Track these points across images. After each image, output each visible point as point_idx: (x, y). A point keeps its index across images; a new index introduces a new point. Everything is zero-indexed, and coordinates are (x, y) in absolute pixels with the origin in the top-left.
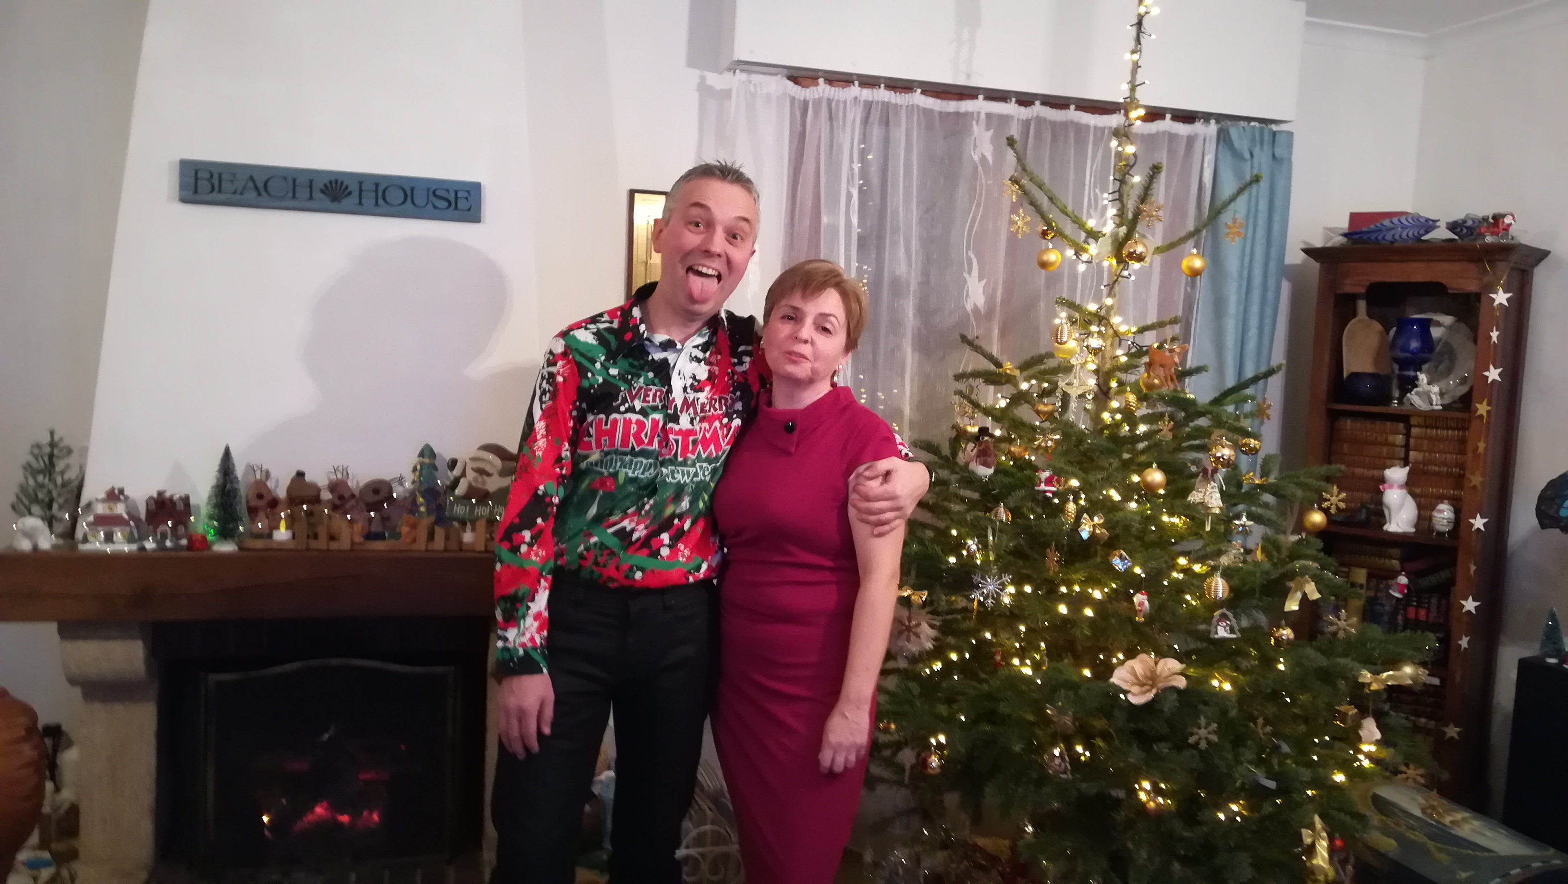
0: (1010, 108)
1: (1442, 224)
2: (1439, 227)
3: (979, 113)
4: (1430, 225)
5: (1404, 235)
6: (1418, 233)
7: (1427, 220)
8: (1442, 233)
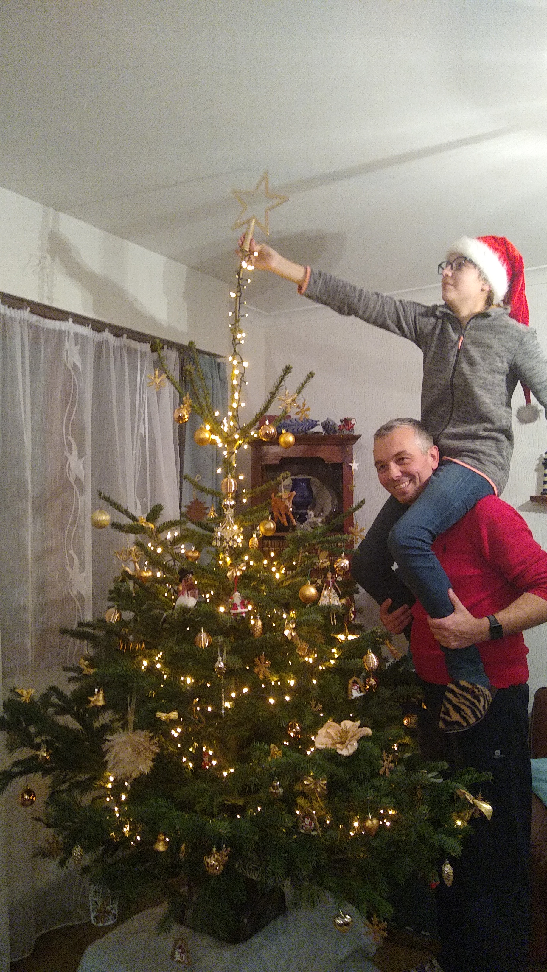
0: (86, 331)
1: (320, 423)
2: (319, 425)
3: (69, 332)
4: (314, 424)
5: (300, 430)
6: (308, 428)
7: (312, 421)
8: (319, 429)
